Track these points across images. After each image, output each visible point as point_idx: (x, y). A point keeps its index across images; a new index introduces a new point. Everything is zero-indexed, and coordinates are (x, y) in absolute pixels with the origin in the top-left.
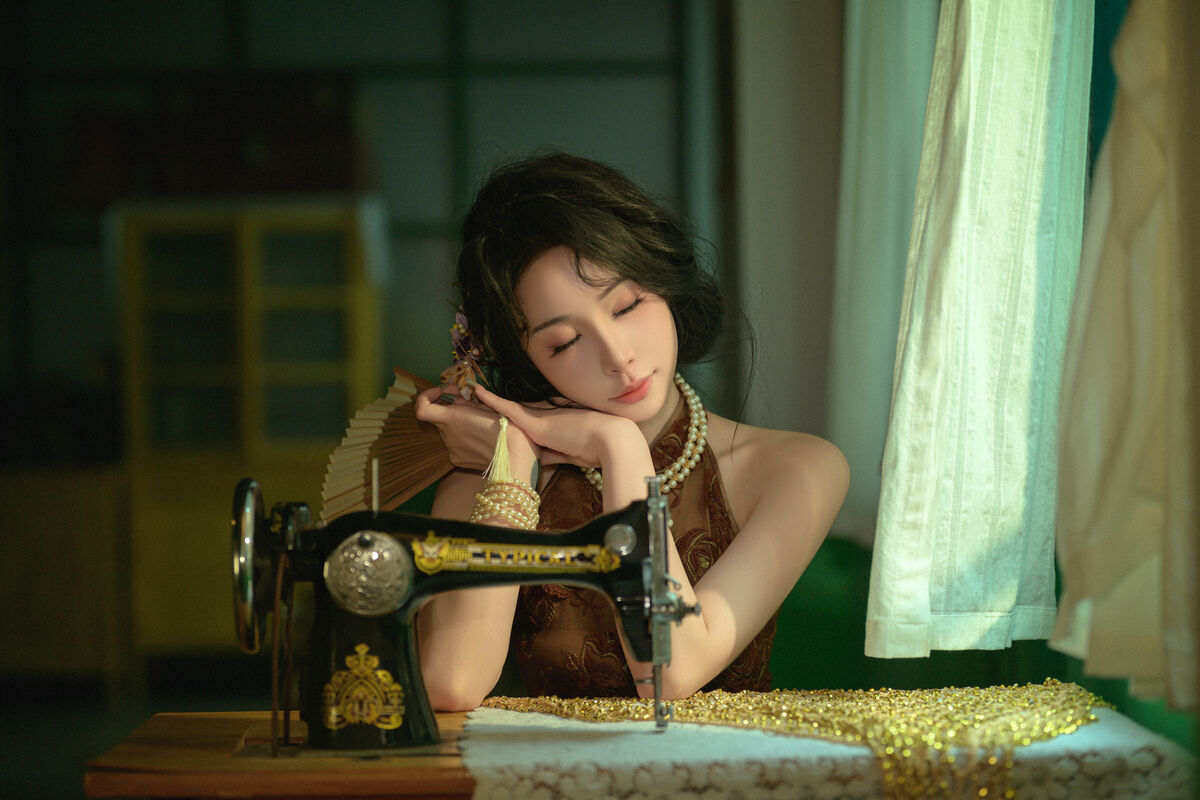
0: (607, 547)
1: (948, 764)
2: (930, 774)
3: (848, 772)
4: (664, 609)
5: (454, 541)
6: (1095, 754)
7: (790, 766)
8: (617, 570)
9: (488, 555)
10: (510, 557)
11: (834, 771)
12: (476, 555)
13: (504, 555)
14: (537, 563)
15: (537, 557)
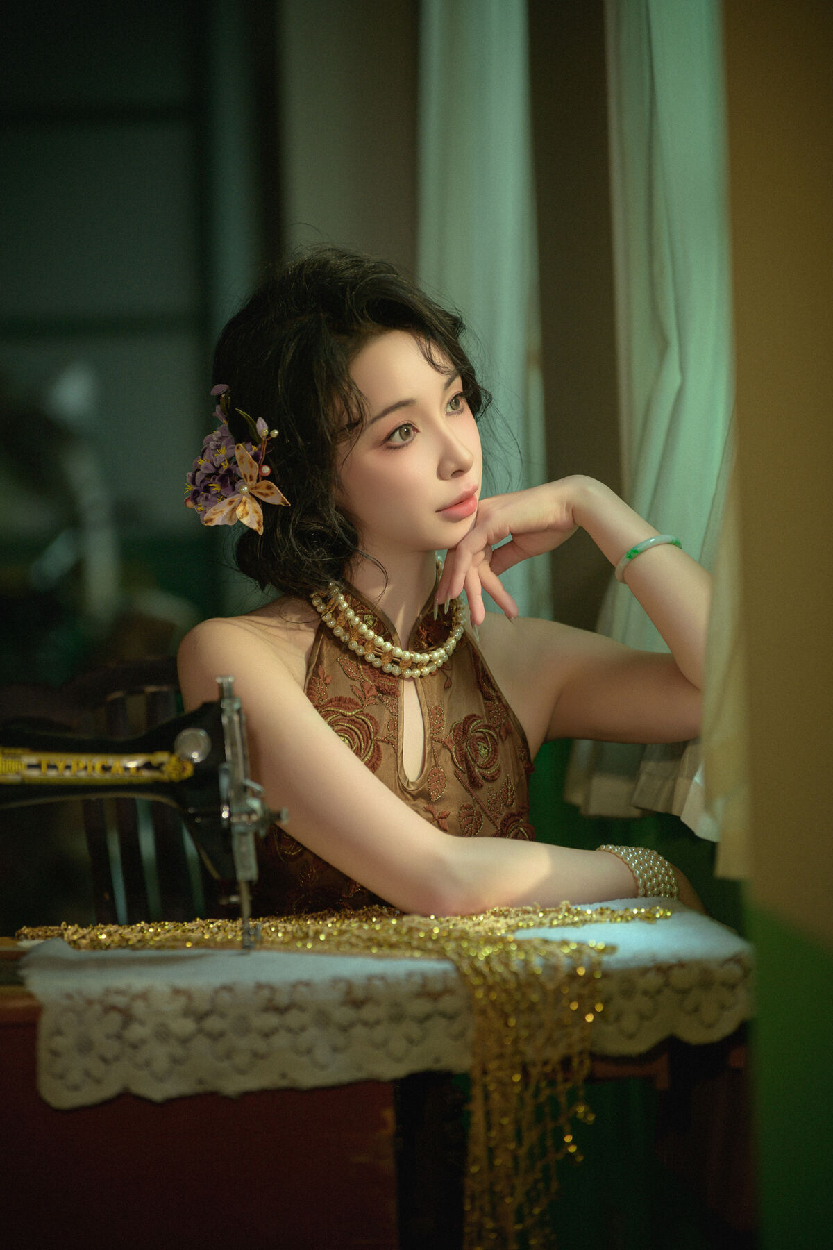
0: (177, 754)
1: (533, 975)
2: (519, 986)
3: (438, 987)
4: (244, 818)
5: (6, 751)
6: (681, 965)
7: (377, 983)
8: (190, 779)
9: (44, 766)
10: (68, 767)
11: (424, 986)
12: (30, 766)
13: (61, 766)
14: (98, 775)
15: (98, 766)
